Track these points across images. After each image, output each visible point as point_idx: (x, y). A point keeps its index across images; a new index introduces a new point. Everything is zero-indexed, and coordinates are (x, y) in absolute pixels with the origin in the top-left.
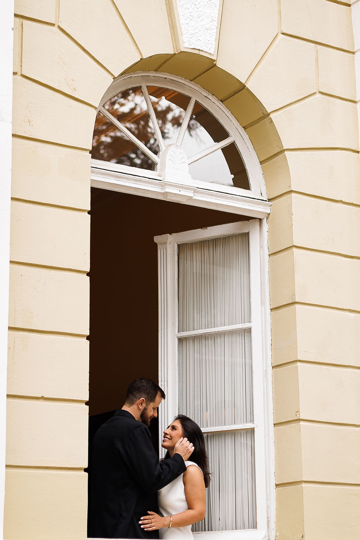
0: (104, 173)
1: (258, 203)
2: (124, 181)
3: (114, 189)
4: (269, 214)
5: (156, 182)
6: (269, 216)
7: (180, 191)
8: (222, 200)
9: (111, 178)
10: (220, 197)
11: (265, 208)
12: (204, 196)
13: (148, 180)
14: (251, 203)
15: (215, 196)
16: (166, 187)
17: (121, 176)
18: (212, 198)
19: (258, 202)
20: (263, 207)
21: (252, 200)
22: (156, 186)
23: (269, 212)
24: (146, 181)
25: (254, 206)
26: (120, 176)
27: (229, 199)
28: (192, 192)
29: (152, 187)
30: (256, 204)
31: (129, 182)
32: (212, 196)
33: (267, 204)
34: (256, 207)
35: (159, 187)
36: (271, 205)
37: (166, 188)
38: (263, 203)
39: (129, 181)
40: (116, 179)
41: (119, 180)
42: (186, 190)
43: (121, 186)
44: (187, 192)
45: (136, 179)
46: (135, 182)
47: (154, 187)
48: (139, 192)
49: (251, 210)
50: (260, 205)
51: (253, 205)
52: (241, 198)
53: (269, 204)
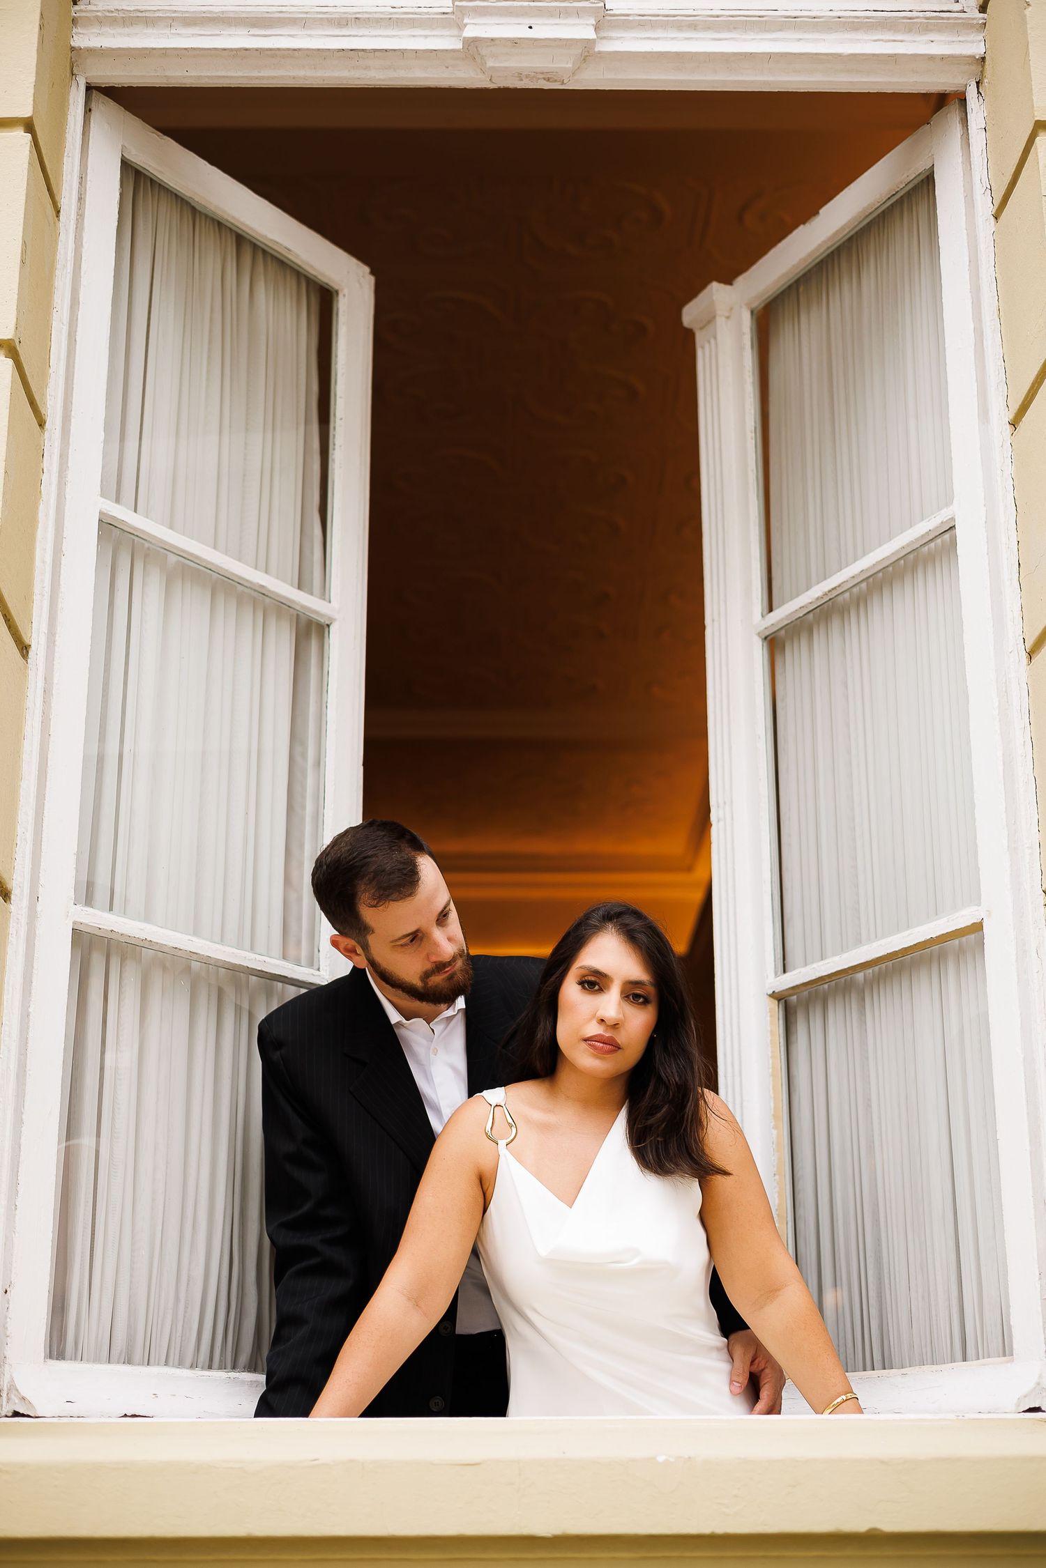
0: (198, 15)
1: (921, 23)
2: (288, 35)
3: (260, 74)
4: (983, 59)
5: (428, 16)
6: (986, 67)
7: (530, 27)
8: (745, 40)
9: (232, 31)
10: (735, 28)
11: (961, 38)
12: (656, 36)
13: (391, 14)
14: (889, 30)
15: (709, 28)
16: (466, 21)
17: (272, 16)
18: (697, 39)
19: (918, 20)
20: (954, 39)
21: (886, 18)
22: (433, 29)
23: (978, 49)
24: (382, 16)
25: (902, 41)
26: (267, 15)
27: (780, 30)
28: (587, 24)
29: (414, 36)
30: (910, 31)
31: (310, 36)
32: (695, 29)
33: (963, 24)
34: (915, 41)
35: (448, 33)
36: (985, 24)
37: (465, 25)
38: (943, 18)
39: (309, 32)
40: (254, 31)
41: (266, 36)
42: (558, 21)
43: (283, 57)
44: (565, 24)
45: (336, 16)
46: (337, 32)
47: (426, 36)
48: (367, 68)
49: (894, 58)
50: (931, 31)
51: (899, 37)
52: (834, 17)
53: (975, 22)
